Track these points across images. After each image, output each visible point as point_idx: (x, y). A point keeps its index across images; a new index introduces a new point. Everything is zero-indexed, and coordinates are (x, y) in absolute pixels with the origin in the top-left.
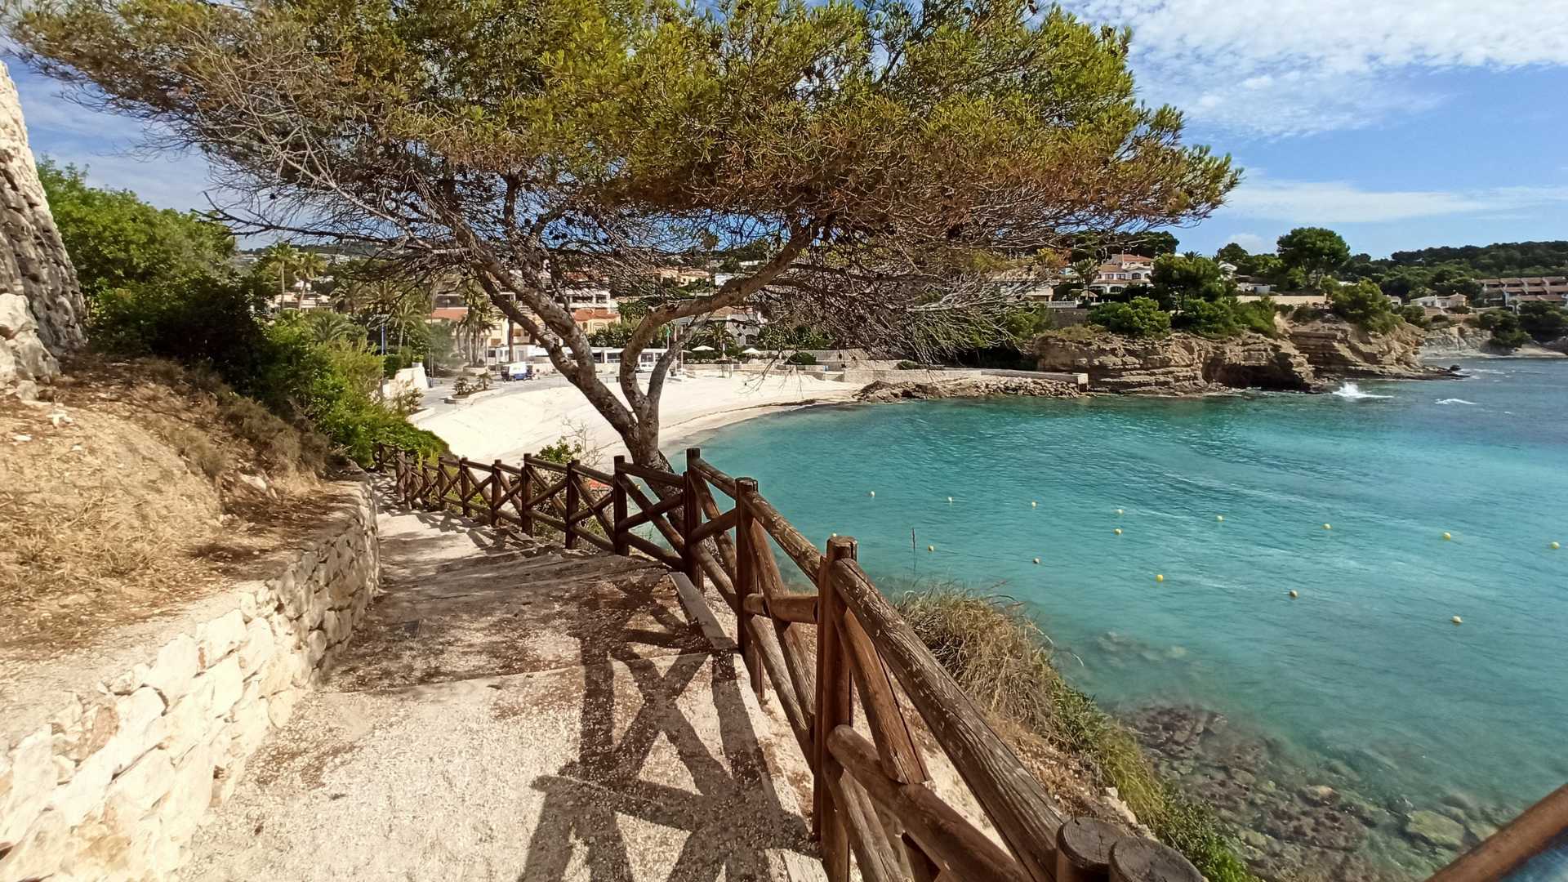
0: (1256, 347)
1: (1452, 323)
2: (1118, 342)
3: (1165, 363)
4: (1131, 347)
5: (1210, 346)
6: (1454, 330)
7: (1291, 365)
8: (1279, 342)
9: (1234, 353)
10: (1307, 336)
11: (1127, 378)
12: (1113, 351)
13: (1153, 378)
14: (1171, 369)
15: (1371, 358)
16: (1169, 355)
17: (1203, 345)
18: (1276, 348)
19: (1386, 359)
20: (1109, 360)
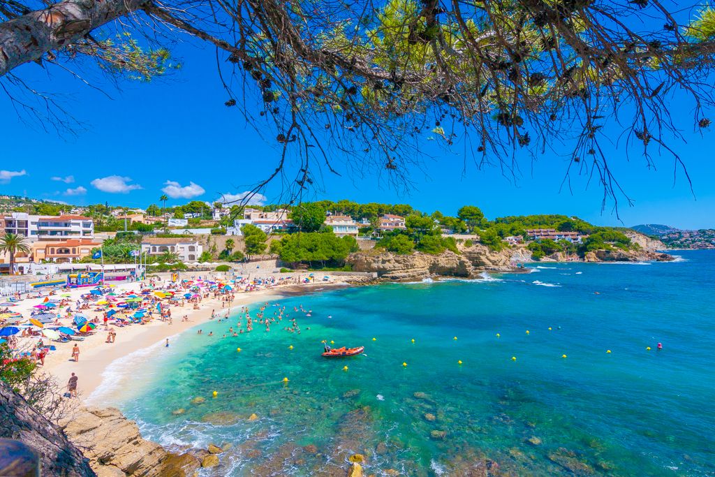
0: (451, 258)
1: (518, 248)
2: (391, 256)
3: (413, 266)
4: (397, 259)
5: (432, 258)
6: (520, 251)
7: (466, 266)
8: (460, 256)
9: (443, 261)
10: (470, 253)
11: (396, 274)
12: (389, 261)
13: (408, 274)
14: (416, 269)
15: (494, 263)
16: (414, 262)
17: (430, 258)
18: (459, 259)
19: (500, 264)
20: (387, 265)
